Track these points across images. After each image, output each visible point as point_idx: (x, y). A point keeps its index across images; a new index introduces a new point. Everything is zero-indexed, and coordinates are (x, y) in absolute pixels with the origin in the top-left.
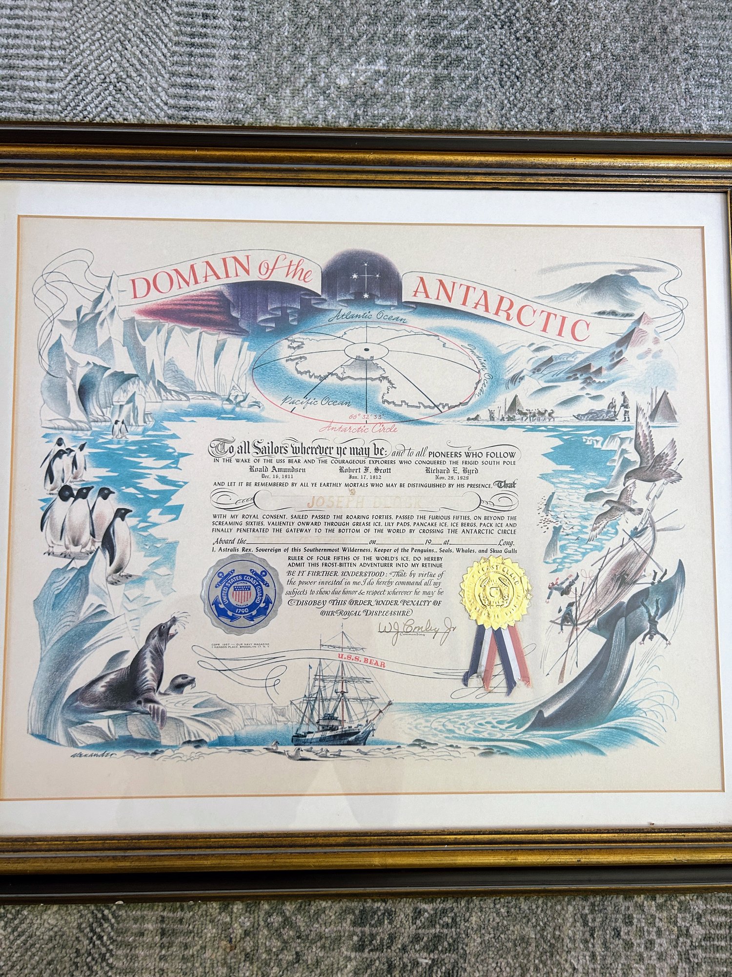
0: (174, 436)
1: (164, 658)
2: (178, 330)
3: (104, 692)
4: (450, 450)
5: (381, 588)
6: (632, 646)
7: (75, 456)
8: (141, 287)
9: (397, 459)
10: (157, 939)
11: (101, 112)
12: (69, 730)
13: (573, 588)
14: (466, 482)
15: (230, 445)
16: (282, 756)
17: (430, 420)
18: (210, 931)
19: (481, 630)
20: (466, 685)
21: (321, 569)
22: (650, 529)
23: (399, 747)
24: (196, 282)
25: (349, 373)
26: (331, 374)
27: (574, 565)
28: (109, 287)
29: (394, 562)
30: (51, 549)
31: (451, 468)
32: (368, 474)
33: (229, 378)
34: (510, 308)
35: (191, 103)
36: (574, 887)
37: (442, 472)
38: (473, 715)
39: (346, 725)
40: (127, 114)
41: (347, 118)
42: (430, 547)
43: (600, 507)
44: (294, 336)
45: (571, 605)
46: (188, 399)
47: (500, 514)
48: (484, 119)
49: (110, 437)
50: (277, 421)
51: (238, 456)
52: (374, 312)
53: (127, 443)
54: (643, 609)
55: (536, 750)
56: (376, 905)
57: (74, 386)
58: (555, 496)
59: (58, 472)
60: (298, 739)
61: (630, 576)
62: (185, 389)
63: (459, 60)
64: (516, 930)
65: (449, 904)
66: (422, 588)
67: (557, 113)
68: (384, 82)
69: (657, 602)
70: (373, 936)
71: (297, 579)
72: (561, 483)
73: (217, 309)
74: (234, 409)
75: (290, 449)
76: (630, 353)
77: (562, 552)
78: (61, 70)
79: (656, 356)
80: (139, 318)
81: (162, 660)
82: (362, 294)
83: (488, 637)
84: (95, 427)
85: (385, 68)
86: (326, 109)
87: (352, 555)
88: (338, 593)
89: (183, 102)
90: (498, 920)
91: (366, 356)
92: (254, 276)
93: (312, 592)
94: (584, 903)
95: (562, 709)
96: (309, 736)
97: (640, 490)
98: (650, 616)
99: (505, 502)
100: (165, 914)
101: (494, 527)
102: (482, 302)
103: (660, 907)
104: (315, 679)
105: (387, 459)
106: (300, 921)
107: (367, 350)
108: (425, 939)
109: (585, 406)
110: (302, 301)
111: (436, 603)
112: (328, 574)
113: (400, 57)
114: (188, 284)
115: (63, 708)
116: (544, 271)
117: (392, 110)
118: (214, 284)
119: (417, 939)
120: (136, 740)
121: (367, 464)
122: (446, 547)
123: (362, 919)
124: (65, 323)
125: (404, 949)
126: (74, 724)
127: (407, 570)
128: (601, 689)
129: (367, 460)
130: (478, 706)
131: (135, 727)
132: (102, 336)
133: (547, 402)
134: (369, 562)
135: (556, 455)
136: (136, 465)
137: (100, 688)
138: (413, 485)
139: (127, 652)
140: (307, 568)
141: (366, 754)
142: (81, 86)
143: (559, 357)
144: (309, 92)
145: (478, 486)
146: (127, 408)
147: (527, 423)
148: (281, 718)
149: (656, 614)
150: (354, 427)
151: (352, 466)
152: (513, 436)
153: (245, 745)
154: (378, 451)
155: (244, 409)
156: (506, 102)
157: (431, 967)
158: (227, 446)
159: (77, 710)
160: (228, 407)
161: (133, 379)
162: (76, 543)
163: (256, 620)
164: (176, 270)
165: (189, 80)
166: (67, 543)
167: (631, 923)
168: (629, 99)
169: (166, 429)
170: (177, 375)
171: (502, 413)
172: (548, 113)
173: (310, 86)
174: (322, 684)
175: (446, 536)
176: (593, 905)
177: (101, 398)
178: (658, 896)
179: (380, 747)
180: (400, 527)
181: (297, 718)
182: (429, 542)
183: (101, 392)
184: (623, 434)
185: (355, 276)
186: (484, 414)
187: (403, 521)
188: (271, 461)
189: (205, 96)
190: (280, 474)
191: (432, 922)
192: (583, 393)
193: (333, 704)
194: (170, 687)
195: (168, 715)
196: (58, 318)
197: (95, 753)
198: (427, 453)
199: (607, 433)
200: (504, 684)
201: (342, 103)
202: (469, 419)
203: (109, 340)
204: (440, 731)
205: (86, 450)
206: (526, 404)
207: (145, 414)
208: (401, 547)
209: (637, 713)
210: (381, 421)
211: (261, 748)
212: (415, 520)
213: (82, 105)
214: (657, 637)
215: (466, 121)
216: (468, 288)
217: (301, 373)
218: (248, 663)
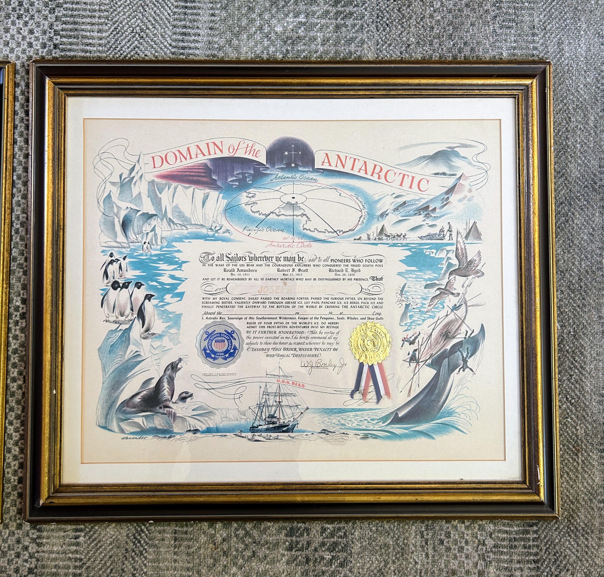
0: (179, 251)
1: (175, 382)
2: (180, 187)
3: (140, 402)
4: (344, 258)
5: (303, 340)
6: (452, 375)
7: (120, 264)
8: (158, 162)
9: (312, 263)
10: (172, 542)
11: (132, 51)
12: (120, 423)
13: (417, 340)
14: (353, 277)
15: (212, 256)
16: (244, 439)
17: (332, 240)
18: (203, 539)
19: (361, 365)
20: (352, 398)
21: (266, 329)
22: (464, 305)
23: (313, 434)
24: (191, 158)
25: (283, 212)
26: (272, 212)
27: (417, 327)
28: (138, 161)
29: (310, 325)
30: (108, 319)
31: (344, 269)
32: (294, 273)
33: (211, 216)
34: (380, 172)
35: (185, 44)
36: (414, 515)
37: (339, 271)
38: (356, 416)
39: (282, 421)
40: (147, 52)
41: (282, 52)
42: (331, 316)
43: (433, 292)
44: (250, 190)
45: (415, 350)
46: (187, 229)
47: (373, 297)
48: (366, 52)
49: (141, 252)
50: (240, 241)
51: (217, 263)
52: (298, 175)
53: (151, 255)
54: (459, 353)
55: (394, 436)
56: (299, 525)
57: (119, 221)
58: (406, 286)
59: (111, 273)
60: (253, 429)
61: (452, 334)
62: (185, 223)
63: (351, 14)
64: (381, 540)
65: (342, 525)
66: (326, 341)
67: (411, 47)
68: (305, 28)
69: (468, 349)
70: (298, 543)
71: (252, 335)
72: (411, 277)
73: (203, 175)
74: (214, 234)
75: (248, 258)
76: (454, 198)
77: (410, 319)
78: (106, 24)
79: (470, 200)
80: (157, 180)
81: (173, 383)
82: (290, 164)
83: (366, 369)
84: (132, 246)
85: (305, 20)
86: (268, 46)
87: (285, 321)
88: (276, 344)
89: (181, 44)
90: (371, 534)
91: (293, 201)
92: (226, 154)
93: (261, 343)
94: (422, 525)
95: (409, 412)
96: (260, 428)
97: (458, 282)
98: (463, 357)
99: (376, 289)
100: (177, 528)
101: (370, 304)
102: (363, 168)
103: (467, 528)
104: (263, 394)
105: (306, 264)
106: (255, 533)
107: (293, 198)
108: (328, 544)
109: (425, 231)
110: (255, 169)
111: (335, 349)
112: (270, 332)
113: (314, 13)
114: (186, 159)
115: (116, 411)
116: (401, 148)
117: (310, 46)
118: (201, 159)
119: (323, 544)
120: (159, 429)
121: (294, 267)
122: (341, 316)
123: (291, 533)
124: (113, 184)
125: (316, 550)
126: (123, 420)
127: (318, 330)
128: (433, 401)
129: (294, 265)
130: (360, 410)
131: (158, 422)
132: (135, 191)
133: (402, 229)
134: (295, 325)
135: (407, 261)
136: (157, 268)
137: (137, 400)
138: (321, 279)
139: (153, 378)
140: (258, 329)
141: (293, 438)
142: (119, 35)
143: (410, 201)
144: (258, 37)
145: (360, 280)
146: (151, 234)
147: (390, 241)
148: (243, 417)
149: (467, 356)
150: (286, 244)
151: (285, 268)
152: (382, 249)
153: (222, 432)
154: (300, 259)
155: (221, 234)
156: (380, 40)
157: (331, 560)
158: (210, 257)
159: (124, 412)
160: (211, 233)
161: (154, 217)
162: (122, 315)
163: (228, 360)
164: (179, 151)
165: (184, 30)
166: (117, 315)
167: (449, 537)
168: (457, 37)
169: (174, 247)
170: (181, 215)
171: (375, 235)
172: (406, 47)
173: (258, 32)
174: (267, 397)
175: (341, 310)
176: (427, 526)
177: (136, 228)
178: (466, 521)
179: (301, 434)
180: (314, 305)
181: (252, 417)
182: (331, 313)
183: (135, 225)
184: (448, 248)
185: (286, 153)
186: (364, 236)
187: (315, 301)
188: (236, 265)
189: (194, 40)
190: (242, 273)
191: (332, 535)
192: (424, 223)
193: (274, 408)
194: (178, 399)
195: (178, 415)
196: (109, 180)
197: (135, 437)
198: (330, 260)
199: (439, 248)
200: (375, 397)
201: (279, 43)
202: (355, 239)
203: (140, 194)
204: (337, 425)
205: (127, 260)
206: (389, 230)
207: (162, 238)
208: (314, 316)
209: (455, 415)
210: (303, 240)
211: (231, 434)
212: (323, 300)
213: (119, 47)
214: (467, 370)
215: (355, 53)
216: (355, 159)
217: (254, 212)
218: (224, 385)
